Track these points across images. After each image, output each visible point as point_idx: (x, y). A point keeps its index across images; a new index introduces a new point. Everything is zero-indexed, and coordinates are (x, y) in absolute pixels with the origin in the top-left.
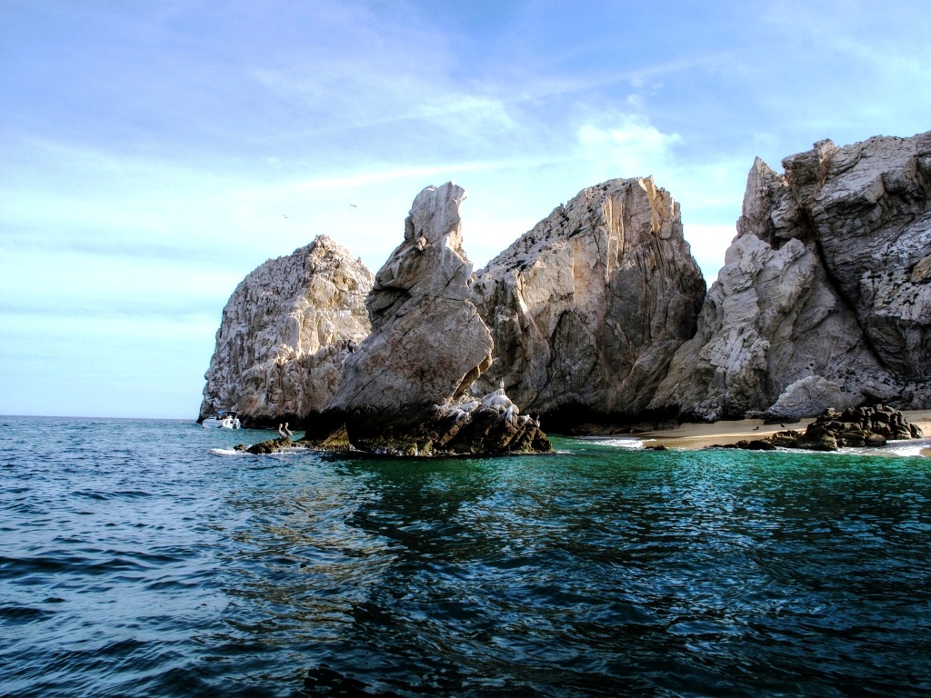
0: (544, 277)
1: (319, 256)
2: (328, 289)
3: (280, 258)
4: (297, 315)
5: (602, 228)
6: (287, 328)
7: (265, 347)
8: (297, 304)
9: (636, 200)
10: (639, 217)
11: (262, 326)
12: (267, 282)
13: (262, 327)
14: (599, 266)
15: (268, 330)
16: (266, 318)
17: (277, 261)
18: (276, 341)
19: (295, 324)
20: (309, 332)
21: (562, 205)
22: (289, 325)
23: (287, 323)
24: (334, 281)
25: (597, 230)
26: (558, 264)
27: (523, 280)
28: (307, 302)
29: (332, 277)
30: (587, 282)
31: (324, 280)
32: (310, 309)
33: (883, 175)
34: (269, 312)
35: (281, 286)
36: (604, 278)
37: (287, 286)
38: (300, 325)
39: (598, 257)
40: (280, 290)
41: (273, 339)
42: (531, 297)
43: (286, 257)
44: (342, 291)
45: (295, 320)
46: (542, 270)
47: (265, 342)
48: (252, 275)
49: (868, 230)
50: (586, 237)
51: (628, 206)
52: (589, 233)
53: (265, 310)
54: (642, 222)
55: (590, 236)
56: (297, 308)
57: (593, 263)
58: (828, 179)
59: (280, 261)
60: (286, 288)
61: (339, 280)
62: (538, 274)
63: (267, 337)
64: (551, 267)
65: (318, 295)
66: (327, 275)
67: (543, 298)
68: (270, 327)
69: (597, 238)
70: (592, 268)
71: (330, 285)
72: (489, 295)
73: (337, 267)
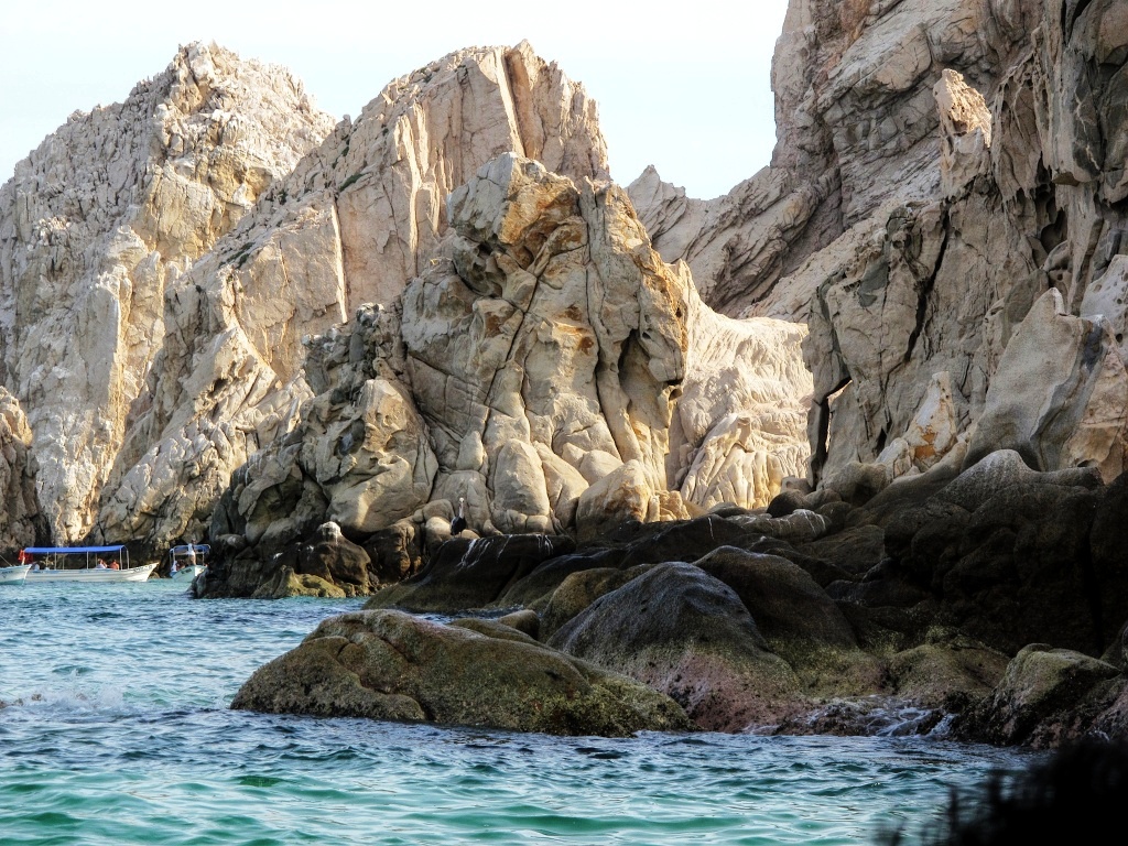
0: (278, 277)
1: (182, 108)
2: (195, 204)
3: (96, 112)
4: (113, 281)
5: (397, 170)
6: (92, 315)
7: (40, 368)
8: (114, 252)
9: (480, 101)
10: (487, 136)
11: (38, 311)
12: (56, 186)
13: (38, 313)
14: (394, 246)
15: (50, 321)
16: (45, 289)
17: (90, 118)
18: (65, 354)
19: (108, 305)
20: (148, 323)
21: (346, 119)
22: (95, 307)
23: (89, 301)
24: (210, 181)
25: (387, 175)
26: (306, 251)
27: (239, 285)
28: (139, 242)
29: (204, 169)
30: (374, 278)
31: (183, 179)
32: (147, 261)
33: (924, 27)
34: (54, 271)
35: (87, 197)
36: (404, 269)
37: (104, 194)
38: (121, 308)
39: (393, 228)
40: (85, 208)
41: (58, 345)
42: (254, 318)
43: (112, 108)
44: (235, 205)
45: (107, 293)
46: (274, 264)
47: (42, 353)
48: (30, 161)
49: (905, 144)
50: (369, 189)
51: (466, 114)
52: (373, 180)
53: (44, 268)
54: (492, 146)
55: (375, 186)
56: (114, 261)
57: (383, 241)
58: (865, 26)
59: (97, 122)
60: (102, 201)
61: (224, 175)
62: (267, 272)
63: (45, 341)
64: (293, 256)
65: (169, 220)
66: (190, 164)
67: (279, 316)
68: (57, 312)
69: (389, 189)
70: (380, 249)
71: (199, 191)
72: (186, 315)
73: (218, 140)
